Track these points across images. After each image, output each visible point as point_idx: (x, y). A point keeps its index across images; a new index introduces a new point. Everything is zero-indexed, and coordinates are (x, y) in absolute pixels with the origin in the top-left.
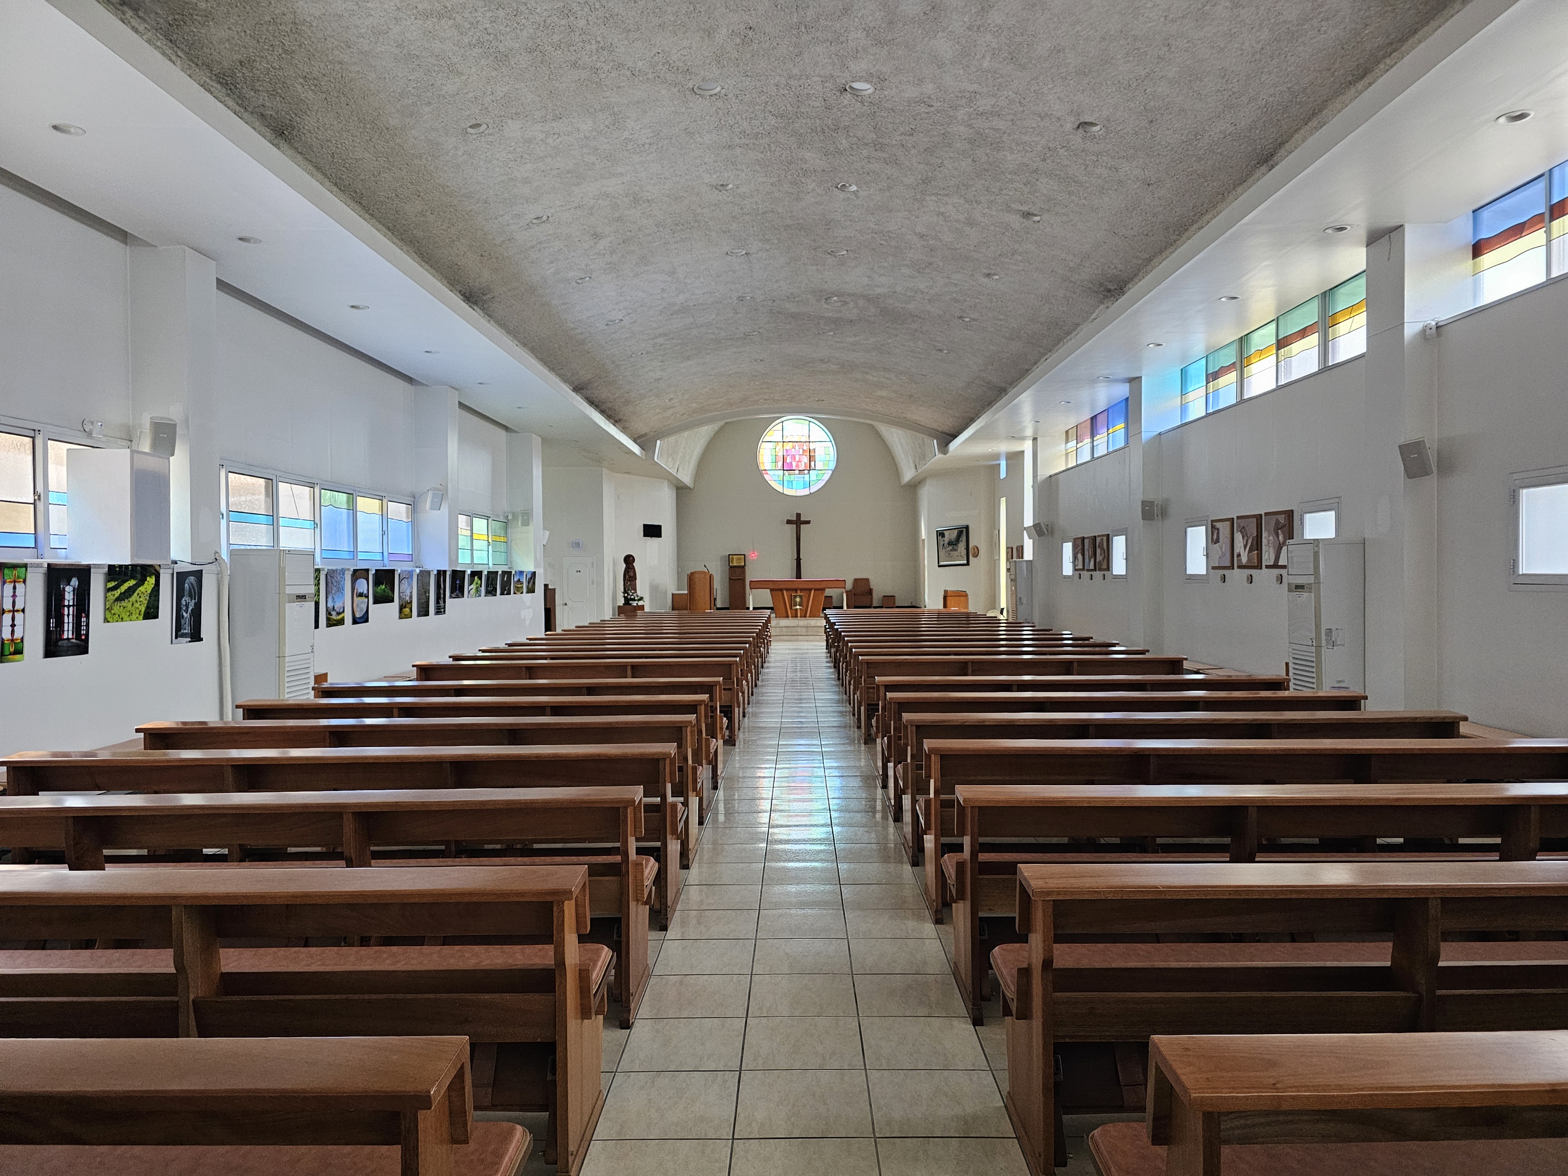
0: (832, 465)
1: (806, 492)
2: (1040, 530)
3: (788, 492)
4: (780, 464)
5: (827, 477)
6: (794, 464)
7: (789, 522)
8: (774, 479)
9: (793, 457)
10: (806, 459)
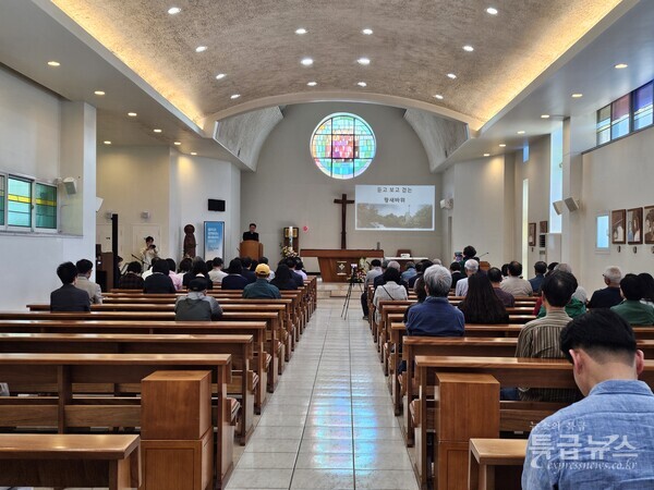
0: (372, 155)
1: (351, 176)
2: (571, 206)
3: (335, 176)
4: (329, 153)
5: (368, 165)
6: (341, 153)
7: (336, 201)
8: (323, 166)
9: (341, 147)
10: (350, 149)
